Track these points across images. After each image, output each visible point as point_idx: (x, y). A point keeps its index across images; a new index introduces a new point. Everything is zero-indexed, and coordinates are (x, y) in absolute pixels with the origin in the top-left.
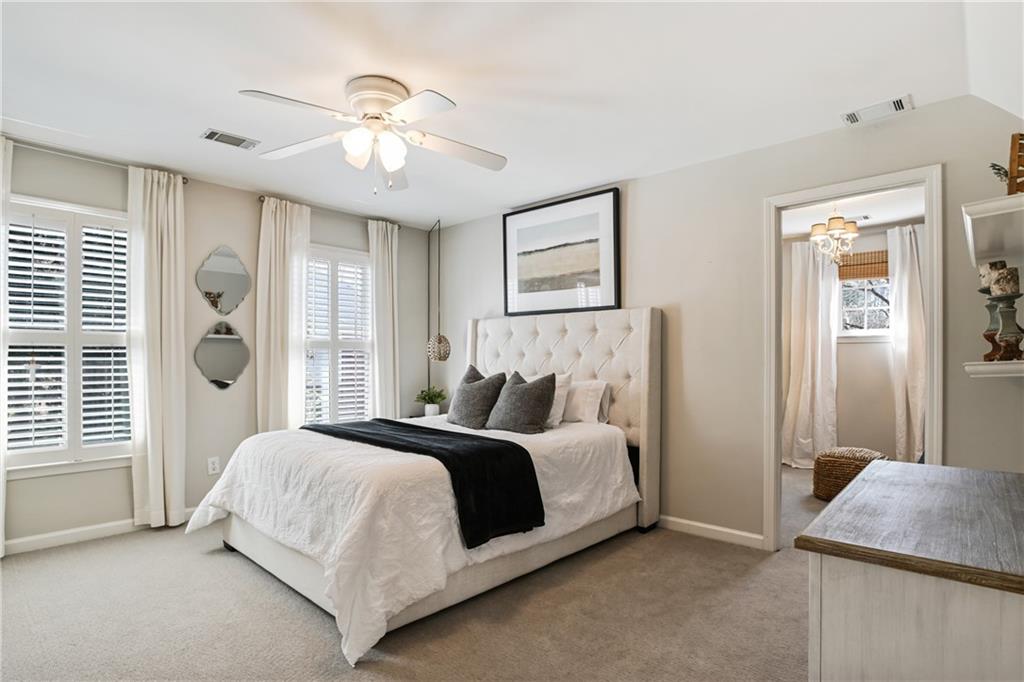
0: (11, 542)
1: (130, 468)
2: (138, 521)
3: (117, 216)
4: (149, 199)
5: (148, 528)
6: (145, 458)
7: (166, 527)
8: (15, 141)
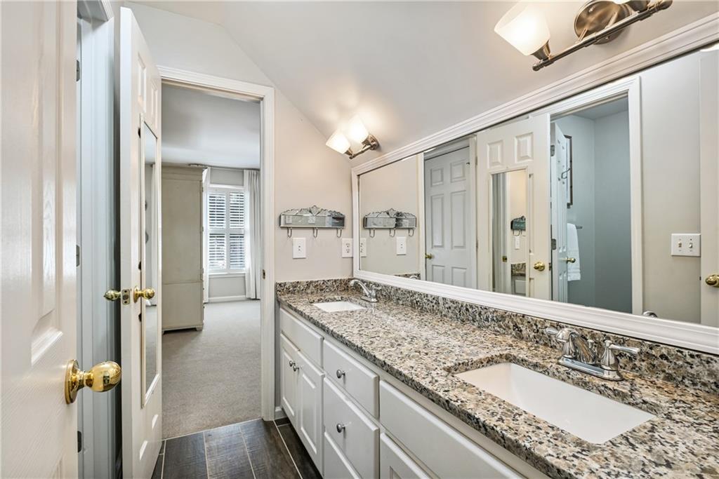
0: (211, 298)
1: (244, 277)
2: (247, 296)
3: (240, 188)
4: (250, 180)
5: (250, 299)
6: (249, 274)
7: (256, 299)
8: (211, 166)
